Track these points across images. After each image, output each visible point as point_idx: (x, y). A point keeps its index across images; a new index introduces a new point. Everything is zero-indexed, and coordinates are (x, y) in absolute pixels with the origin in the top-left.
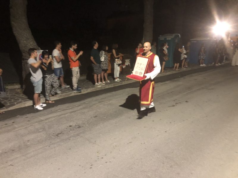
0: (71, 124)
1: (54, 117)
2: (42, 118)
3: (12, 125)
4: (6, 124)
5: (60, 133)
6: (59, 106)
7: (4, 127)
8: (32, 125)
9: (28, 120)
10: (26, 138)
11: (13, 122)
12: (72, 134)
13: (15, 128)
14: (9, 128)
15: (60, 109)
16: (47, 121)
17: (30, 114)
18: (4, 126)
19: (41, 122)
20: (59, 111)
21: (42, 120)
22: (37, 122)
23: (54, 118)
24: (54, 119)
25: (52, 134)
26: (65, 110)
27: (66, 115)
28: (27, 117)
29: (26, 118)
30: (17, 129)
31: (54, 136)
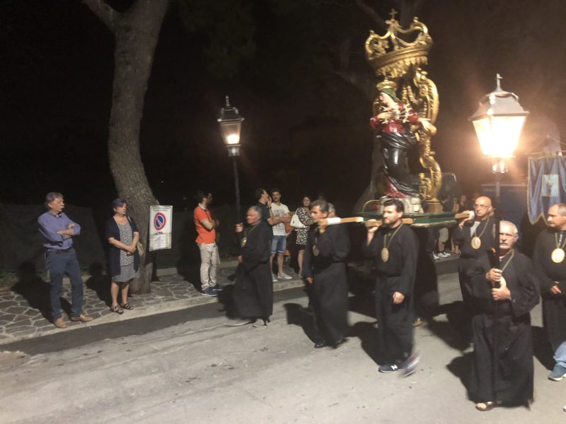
0: (215, 361)
1: (180, 345)
2: (155, 347)
3: (97, 356)
4: (86, 354)
5: (194, 379)
6: (187, 322)
7: (82, 360)
8: (137, 360)
9: (127, 349)
10: (128, 384)
11: (99, 352)
12: (217, 382)
13: (103, 364)
14: (93, 362)
15: (190, 330)
16: (166, 353)
17: (129, 337)
18: (81, 358)
19: (153, 355)
20: (188, 333)
21: (156, 351)
22: (145, 354)
23: (179, 348)
24: (180, 350)
25: (178, 379)
26: (201, 332)
27: (204, 343)
28: (126, 343)
29: (124, 343)
30: (107, 366)
31: (181, 383)
